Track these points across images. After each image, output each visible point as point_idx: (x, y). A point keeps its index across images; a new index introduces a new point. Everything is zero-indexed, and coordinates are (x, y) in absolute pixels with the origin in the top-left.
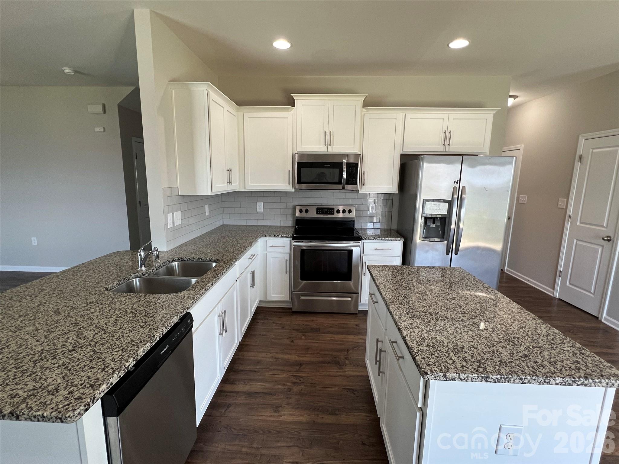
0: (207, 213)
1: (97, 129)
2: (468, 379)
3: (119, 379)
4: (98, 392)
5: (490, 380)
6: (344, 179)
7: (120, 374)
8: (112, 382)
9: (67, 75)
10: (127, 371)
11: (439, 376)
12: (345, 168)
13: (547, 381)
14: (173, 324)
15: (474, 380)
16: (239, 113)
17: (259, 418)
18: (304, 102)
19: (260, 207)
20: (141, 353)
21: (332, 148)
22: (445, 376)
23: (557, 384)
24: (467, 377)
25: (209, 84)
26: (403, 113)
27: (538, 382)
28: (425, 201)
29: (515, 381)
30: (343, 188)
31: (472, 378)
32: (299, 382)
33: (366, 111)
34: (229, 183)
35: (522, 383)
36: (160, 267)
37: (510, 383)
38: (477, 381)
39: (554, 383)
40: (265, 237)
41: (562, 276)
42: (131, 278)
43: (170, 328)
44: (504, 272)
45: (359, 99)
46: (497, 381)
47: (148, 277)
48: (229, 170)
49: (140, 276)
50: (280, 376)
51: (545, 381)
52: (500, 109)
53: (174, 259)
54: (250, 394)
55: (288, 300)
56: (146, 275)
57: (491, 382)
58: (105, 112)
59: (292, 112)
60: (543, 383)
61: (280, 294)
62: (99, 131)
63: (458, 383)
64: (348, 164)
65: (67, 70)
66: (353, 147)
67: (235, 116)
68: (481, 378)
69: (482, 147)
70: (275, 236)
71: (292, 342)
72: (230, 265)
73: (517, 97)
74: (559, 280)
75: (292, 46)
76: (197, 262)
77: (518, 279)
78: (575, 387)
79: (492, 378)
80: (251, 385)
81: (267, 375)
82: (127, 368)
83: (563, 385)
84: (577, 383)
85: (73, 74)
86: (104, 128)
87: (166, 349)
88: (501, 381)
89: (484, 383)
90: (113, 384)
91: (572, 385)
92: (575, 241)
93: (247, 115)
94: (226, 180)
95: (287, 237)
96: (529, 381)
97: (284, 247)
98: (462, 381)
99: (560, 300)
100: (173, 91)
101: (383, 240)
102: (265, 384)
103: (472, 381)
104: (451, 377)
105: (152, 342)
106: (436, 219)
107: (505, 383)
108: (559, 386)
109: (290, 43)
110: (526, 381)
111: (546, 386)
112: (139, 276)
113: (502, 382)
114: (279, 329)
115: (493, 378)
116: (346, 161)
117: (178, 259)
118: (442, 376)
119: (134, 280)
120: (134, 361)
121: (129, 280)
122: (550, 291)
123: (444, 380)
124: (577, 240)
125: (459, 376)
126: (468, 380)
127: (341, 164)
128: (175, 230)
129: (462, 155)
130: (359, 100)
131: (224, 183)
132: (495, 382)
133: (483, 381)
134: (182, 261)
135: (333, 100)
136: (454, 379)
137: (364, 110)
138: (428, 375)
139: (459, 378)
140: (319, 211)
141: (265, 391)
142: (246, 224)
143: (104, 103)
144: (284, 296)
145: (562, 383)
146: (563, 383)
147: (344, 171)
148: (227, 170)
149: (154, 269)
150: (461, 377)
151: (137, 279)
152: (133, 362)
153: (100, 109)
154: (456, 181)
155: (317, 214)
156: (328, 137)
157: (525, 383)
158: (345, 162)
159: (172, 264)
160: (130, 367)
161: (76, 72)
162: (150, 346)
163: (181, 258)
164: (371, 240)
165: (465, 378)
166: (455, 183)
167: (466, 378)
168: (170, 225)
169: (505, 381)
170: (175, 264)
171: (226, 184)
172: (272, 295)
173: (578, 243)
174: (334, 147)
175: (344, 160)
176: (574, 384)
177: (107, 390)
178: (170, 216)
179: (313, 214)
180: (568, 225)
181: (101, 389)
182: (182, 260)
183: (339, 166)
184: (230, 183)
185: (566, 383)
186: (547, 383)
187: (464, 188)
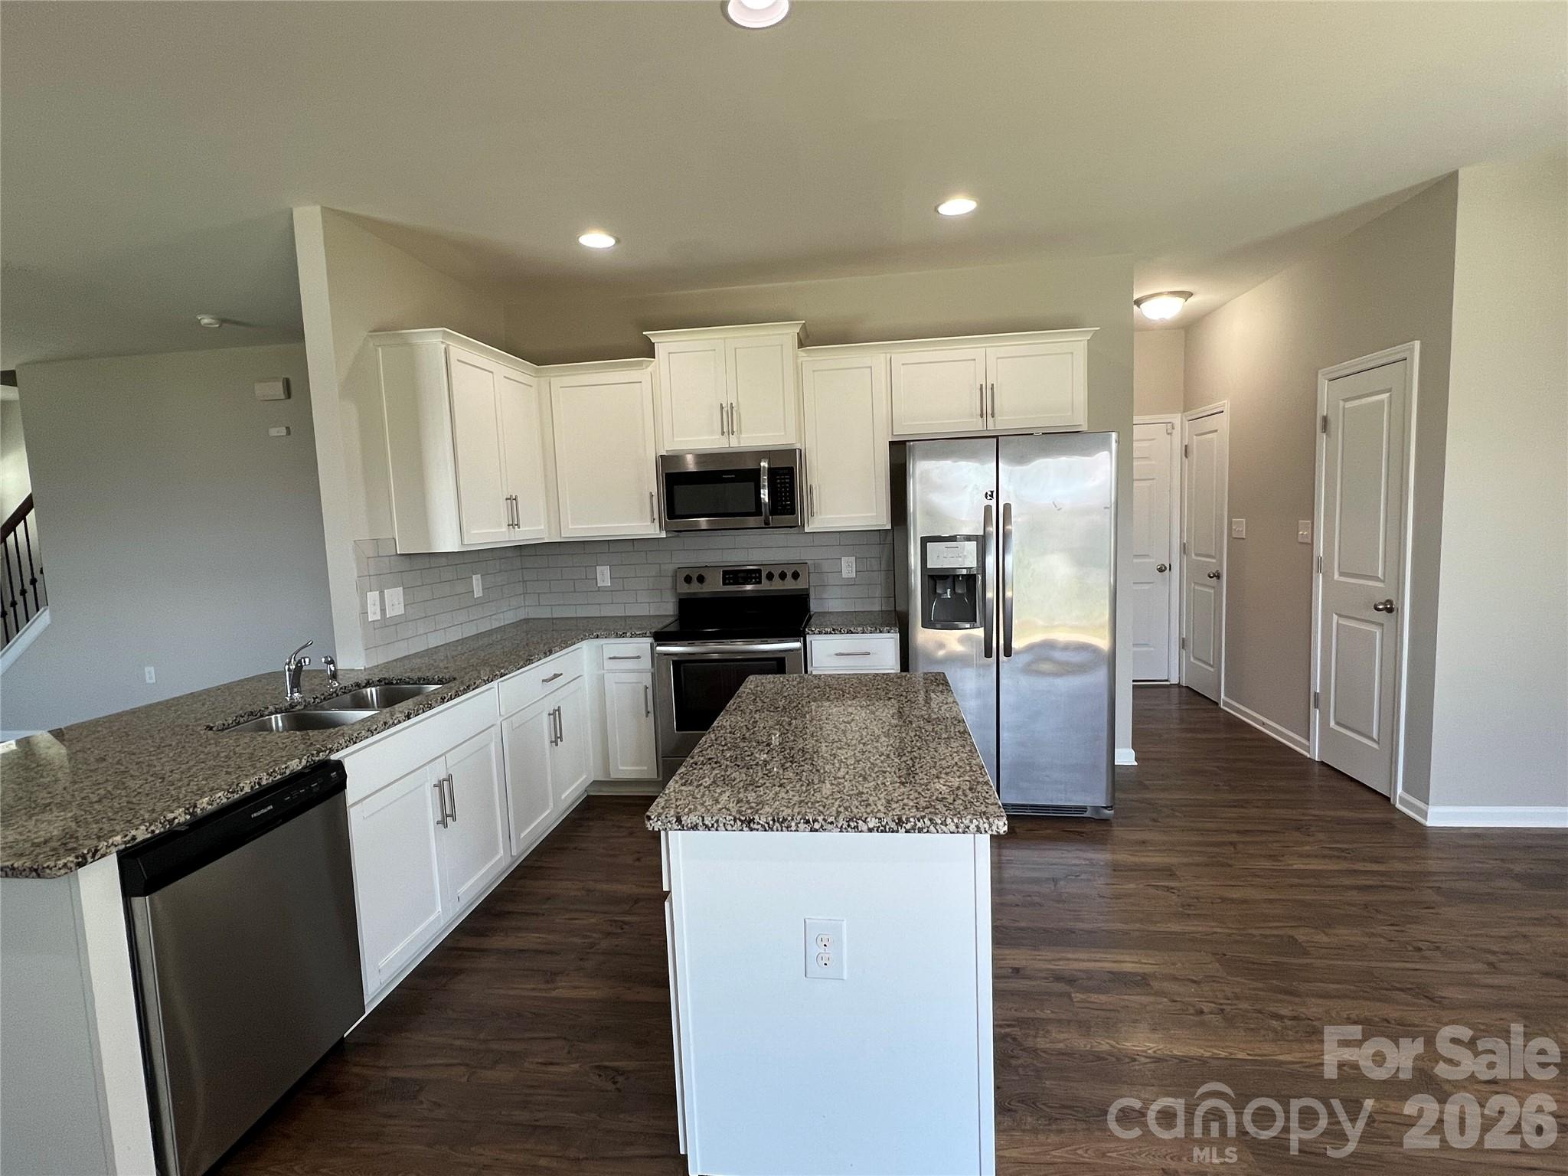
0: (478, 593)
1: (273, 432)
2: (718, 826)
3: (149, 835)
4: (106, 844)
5: (756, 826)
6: (765, 504)
7: (153, 828)
8: (134, 836)
9: (205, 328)
10: (168, 826)
11: (669, 822)
12: (765, 479)
13: (852, 824)
14: (288, 772)
15: (729, 827)
16: (542, 379)
17: (511, 993)
18: (673, 347)
19: (604, 576)
20: (205, 805)
21: (739, 438)
22: (679, 820)
23: (870, 830)
24: (717, 821)
25: (445, 331)
26: (886, 353)
27: (837, 826)
28: (925, 541)
29: (798, 827)
30: (767, 523)
31: (724, 824)
32: (620, 931)
33: (805, 355)
34: (512, 525)
35: (811, 831)
36: (334, 695)
37: (791, 831)
38: (734, 828)
39: (865, 828)
40: (597, 637)
41: (1320, 705)
42: (266, 713)
43: (279, 777)
44: (1220, 708)
45: (790, 332)
46: (767, 828)
47: (302, 712)
48: (510, 499)
49: (286, 711)
50: (585, 922)
51: (849, 826)
52: (1098, 328)
53: (371, 681)
54: (508, 953)
55: (655, 776)
56: (298, 707)
57: (757, 830)
58: (289, 395)
59: (649, 369)
60: (845, 828)
61: (637, 765)
62: (279, 434)
63: (701, 834)
64: (772, 472)
65: (206, 320)
66: (783, 433)
67: (531, 386)
68: (739, 823)
69: (1069, 414)
70: (618, 636)
71: (638, 860)
72: (468, 687)
73: (1191, 294)
74: (1316, 715)
75: (618, 241)
76: (415, 686)
77: (1244, 722)
78: (902, 835)
79: (758, 823)
80: (517, 937)
81: (557, 921)
82: (171, 821)
83: (882, 831)
84: (905, 827)
85: (217, 326)
86: (288, 428)
87: (265, 811)
88: (775, 827)
89: (747, 833)
90: (137, 841)
91: (897, 832)
92: (1335, 617)
93: (557, 382)
94: (505, 520)
95: (644, 635)
96: (822, 826)
97: (638, 657)
98: (709, 830)
99: (1322, 763)
100: (380, 349)
101: (852, 633)
102: (544, 936)
103: (727, 830)
104: (689, 822)
105: (233, 792)
106: (956, 577)
107: (782, 830)
108: (875, 834)
109: (614, 237)
110: (817, 826)
111: (852, 835)
112: (283, 709)
113: (777, 830)
114: (623, 837)
115: (761, 822)
116: (766, 466)
117: (378, 681)
118: (674, 821)
119: (273, 717)
120: (186, 814)
121: (262, 716)
122: (1303, 744)
123: (680, 830)
124: (1339, 615)
125: (703, 820)
126: (719, 828)
127: (757, 472)
128: (386, 624)
129: (997, 437)
130: (787, 334)
131: (500, 526)
132: (766, 830)
133: (744, 829)
134: (386, 684)
135: (734, 338)
136: (695, 827)
137: (801, 353)
138: (651, 822)
139: (704, 824)
140: (729, 579)
141: (541, 947)
142: (575, 616)
143: (287, 376)
144: (646, 768)
145: (879, 827)
146: (882, 828)
147: (764, 486)
148: (507, 499)
149: (317, 697)
150: (706, 822)
151: (279, 716)
152: (183, 815)
153: (278, 389)
154: (989, 493)
155: (724, 584)
156: (728, 416)
157: (816, 831)
158: (764, 467)
159: (364, 691)
160: (176, 821)
161: (223, 321)
162: (228, 799)
163: (385, 679)
164: (826, 633)
165: (713, 825)
166: (986, 497)
167: (715, 825)
168: (374, 615)
169: (782, 827)
170: (371, 691)
171: (504, 529)
172: (621, 768)
173: (1340, 622)
174: (743, 436)
175: (762, 464)
176: (900, 828)
177: (123, 846)
178: (373, 596)
179: (715, 585)
180: (1319, 580)
181: (110, 841)
182: (387, 681)
183: (754, 475)
184: (514, 524)
185: (885, 827)
186: (854, 828)
187: (1007, 507)
